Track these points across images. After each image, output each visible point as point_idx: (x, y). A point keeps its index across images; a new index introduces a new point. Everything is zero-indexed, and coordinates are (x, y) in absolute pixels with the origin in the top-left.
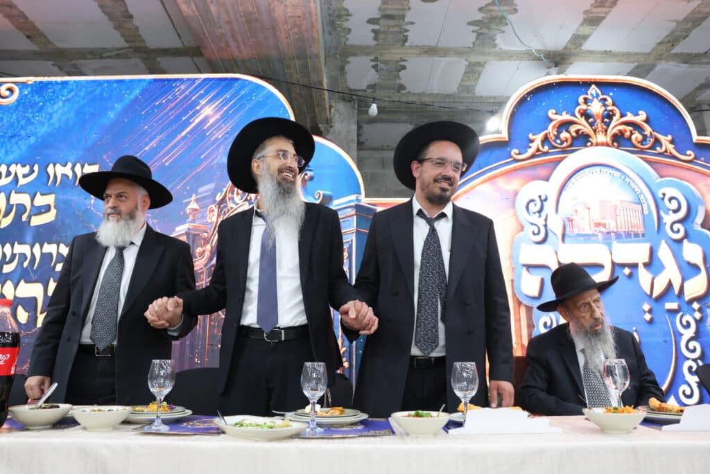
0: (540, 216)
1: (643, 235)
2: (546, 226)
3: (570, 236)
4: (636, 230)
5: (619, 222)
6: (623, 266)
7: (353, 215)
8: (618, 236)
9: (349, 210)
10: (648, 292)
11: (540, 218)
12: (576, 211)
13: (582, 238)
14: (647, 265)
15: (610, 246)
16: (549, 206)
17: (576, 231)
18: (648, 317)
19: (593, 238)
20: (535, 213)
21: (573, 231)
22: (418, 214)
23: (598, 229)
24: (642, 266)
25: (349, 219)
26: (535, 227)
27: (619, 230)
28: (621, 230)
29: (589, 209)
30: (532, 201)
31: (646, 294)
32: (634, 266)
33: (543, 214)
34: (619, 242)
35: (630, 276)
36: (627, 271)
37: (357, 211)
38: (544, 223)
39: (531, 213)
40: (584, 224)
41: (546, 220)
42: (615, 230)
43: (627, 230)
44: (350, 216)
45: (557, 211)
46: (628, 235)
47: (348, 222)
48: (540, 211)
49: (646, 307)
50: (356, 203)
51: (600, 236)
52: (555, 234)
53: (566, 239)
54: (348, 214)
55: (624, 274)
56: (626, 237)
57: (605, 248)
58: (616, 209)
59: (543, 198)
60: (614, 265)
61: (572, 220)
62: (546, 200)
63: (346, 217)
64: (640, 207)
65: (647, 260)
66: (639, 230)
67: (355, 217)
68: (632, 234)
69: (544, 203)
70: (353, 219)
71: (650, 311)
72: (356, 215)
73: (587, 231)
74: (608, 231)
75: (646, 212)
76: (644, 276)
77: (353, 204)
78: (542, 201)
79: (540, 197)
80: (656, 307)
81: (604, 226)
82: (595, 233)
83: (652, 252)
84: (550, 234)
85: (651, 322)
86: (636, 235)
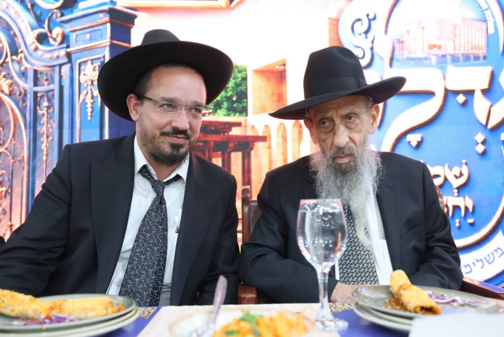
0: (366, 37)
1: (485, 58)
2: (372, 49)
3: (399, 60)
4: (477, 51)
5: (457, 43)
6: (457, 93)
7: (106, 23)
8: (455, 59)
9: (101, 15)
10: (484, 122)
11: (367, 40)
12: (408, 31)
13: (412, 62)
14: (485, 92)
15: (444, 70)
16: (378, 26)
17: (406, 54)
18: (480, 148)
19: (426, 62)
20: (360, 34)
21: (402, 54)
22: (140, 172)
23: (432, 52)
24: (480, 93)
25: (100, 27)
26: (360, 50)
27: (457, 52)
28: (460, 51)
29: (423, 28)
30: (359, 20)
31: (481, 124)
32: (470, 93)
33: (370, 35)
34: (456, 66)
35: (464, 104)
36: (461, 98)
37: (111, 17)
38: (370, 46)
39: (356, 34)
40: (416, 47)
41: (373, 42)
42: (452, 52)
43: (466, 52)
44: (101, 24)
45: (386, 32)
46: (467, 58)
47: (100, 32)
48: (366, 32)
49: (480, 137)
50: (111, 6)
51: (434, 59)
52: (382, 59)
53: (395, 63)
54: (100, 22)
55: (457, 101)
56: (464, 61)
57: (438, 73)
58: (455, 28)
59: (371, 17)
60: (447, 92)
61: (402, 42)
62: (374, 19)
63: (97, 25)
64: (485, 24)
65: (486, 86)
66: (481, 52)
67: (108, 25)
68: (472, 57)
69: (373, 23)
70: (106, 28)
71: (484, 143)
72: (110, 22)
73: (420, 54)
74: (444, 54)
75: (491, 31)
76: (480, 104)
77: (106, 8)
78: (370, 20)
79: (368, 15)
80: (490, 138)
81: (439, 47)
82: (428, 57)
83: (493, 77)
84: (376, 58)
85: (484, 154)
86: (477, 58)
